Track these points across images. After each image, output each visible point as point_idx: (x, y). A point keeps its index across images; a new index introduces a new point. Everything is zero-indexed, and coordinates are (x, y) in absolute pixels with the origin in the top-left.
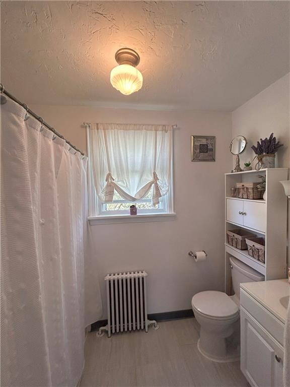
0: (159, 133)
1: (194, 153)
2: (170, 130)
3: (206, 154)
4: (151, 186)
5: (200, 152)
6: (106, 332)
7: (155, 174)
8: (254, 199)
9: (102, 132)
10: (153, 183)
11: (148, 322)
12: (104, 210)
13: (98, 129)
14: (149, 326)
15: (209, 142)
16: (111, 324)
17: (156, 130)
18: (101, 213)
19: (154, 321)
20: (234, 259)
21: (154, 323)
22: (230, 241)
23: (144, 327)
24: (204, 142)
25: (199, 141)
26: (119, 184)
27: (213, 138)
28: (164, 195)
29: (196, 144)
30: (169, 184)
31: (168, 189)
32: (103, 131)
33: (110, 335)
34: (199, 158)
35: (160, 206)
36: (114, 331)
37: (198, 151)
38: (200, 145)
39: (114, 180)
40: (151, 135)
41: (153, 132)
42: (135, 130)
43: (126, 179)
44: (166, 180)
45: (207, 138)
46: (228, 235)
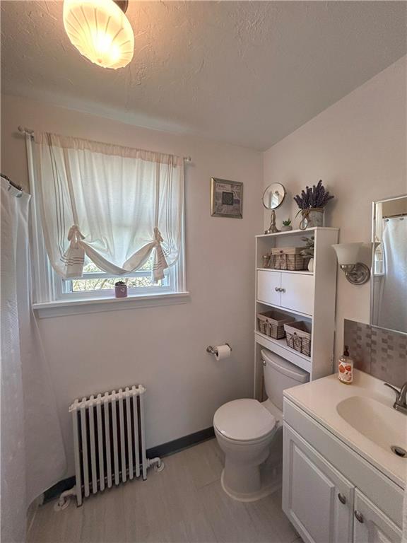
0: (163, 167)
1: (215, 204)
2: (181, 165)
3: (231, 207)
4: (150, 250)
5: (223, 204)
6: (74, 498)
7: (156, 231)
8: (295, 270)
9: (58, 152)
10: (153, 246)
11: (147, 463)
12: (67, 291)
13: (50, 144)
14: (148, 469)
15: (235, 190)
16: (83, 483)
17: (158, 162)
18: (60, 296)
19: (157, 459)
20: (267, 352)
21: (158, 462)
22: (262, 328)
23: (141, 472)
24: (228, 189)
25: (222, 186)
26: (95, 245)
27: (240, 185)
28: (171, 265)
29: (217, 190)
30: (180, 248)
31: (178, 256)
32: (61, 150)
33: (80, 503)
34: (222, 212)
35: (165, 282)
36: (87, 494)
37: (220, 201)
38: (223, 192)
39: (83, 238)
40: (150, 170)
41: (154, 165)
42: (121, 156)
43: (107, 237)
44: (175, 243)
45: (232, 184)
46: (259, 320)
